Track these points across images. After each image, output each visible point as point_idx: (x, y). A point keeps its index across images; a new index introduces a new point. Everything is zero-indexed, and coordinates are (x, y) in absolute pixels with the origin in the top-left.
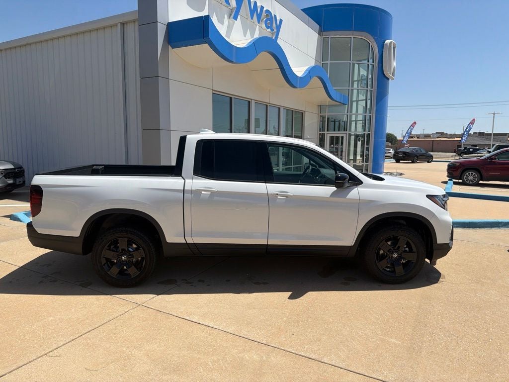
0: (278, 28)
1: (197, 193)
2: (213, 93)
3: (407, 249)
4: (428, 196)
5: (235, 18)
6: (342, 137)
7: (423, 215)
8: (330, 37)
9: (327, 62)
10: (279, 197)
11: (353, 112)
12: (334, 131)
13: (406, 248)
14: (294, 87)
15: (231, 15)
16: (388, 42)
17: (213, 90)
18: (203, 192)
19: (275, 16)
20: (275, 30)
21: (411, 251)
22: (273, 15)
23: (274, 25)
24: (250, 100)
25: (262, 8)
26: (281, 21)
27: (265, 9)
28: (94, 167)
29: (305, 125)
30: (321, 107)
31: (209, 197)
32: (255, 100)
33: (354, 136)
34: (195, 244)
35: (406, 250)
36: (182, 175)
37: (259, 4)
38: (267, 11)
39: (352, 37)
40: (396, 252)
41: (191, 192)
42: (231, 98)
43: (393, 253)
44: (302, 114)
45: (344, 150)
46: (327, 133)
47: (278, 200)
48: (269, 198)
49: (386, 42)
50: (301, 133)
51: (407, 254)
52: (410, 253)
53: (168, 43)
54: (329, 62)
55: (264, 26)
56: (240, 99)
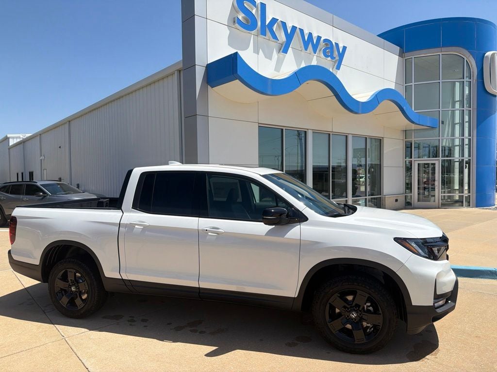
0: (341, 56)
1: (131, 226)
2: (259, 126)
3: (371, 308)
4: (397, 240)
5: (285, 51)
6: (434, 164)
7: (385, 265)
8: (413, 57)
9: (411, 84)
10: (209, 234)
11: (456, 136)
12: (429, 157)
13: (369, 306)
14: (356, 113)
15: (281, 49)
16: (489, 54)
17: (259, 123)
18: (136, 226)
19: (337, 44)
20: (337, 58)
21: (376, 311)
22: (334, 44)
23: (336, 53)
24: (307, 130)
25: (319, 38)
26: (345, 48)
27: (322, 39)
28: (101, 200)
29: (385, 152)
30: (406, 132)
31: (142, 231)
32: (312, 130)
33: (458, 163)
34: (129, 280)
35: (370, 310)
36: (122, 208)
37: (315, 35)
38: (327, 41)
39: (440, 54)
40: (355, 310)
41: (126, 225)
42: (282, 130)
43: (350, 312)
44: (380, 142)
45: (437, 178)
46: (414, 161)
47: (208, 237)
48: (200, 235)
49: (486, 55)
50: (379, 161)
51: (370, 315)
52: (374, 315)
53: (207, 83)
54: (413, 84)
55: (322, 55)
56: (290, 130)
